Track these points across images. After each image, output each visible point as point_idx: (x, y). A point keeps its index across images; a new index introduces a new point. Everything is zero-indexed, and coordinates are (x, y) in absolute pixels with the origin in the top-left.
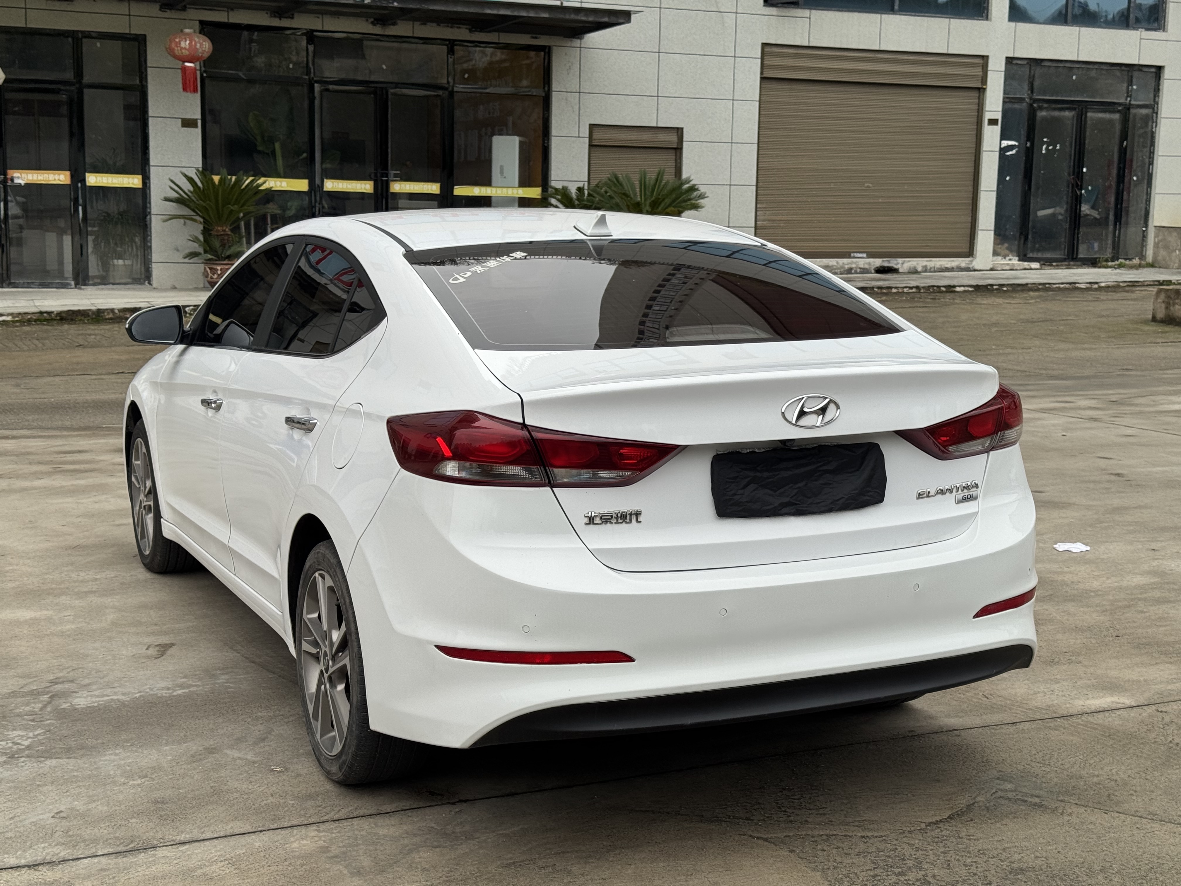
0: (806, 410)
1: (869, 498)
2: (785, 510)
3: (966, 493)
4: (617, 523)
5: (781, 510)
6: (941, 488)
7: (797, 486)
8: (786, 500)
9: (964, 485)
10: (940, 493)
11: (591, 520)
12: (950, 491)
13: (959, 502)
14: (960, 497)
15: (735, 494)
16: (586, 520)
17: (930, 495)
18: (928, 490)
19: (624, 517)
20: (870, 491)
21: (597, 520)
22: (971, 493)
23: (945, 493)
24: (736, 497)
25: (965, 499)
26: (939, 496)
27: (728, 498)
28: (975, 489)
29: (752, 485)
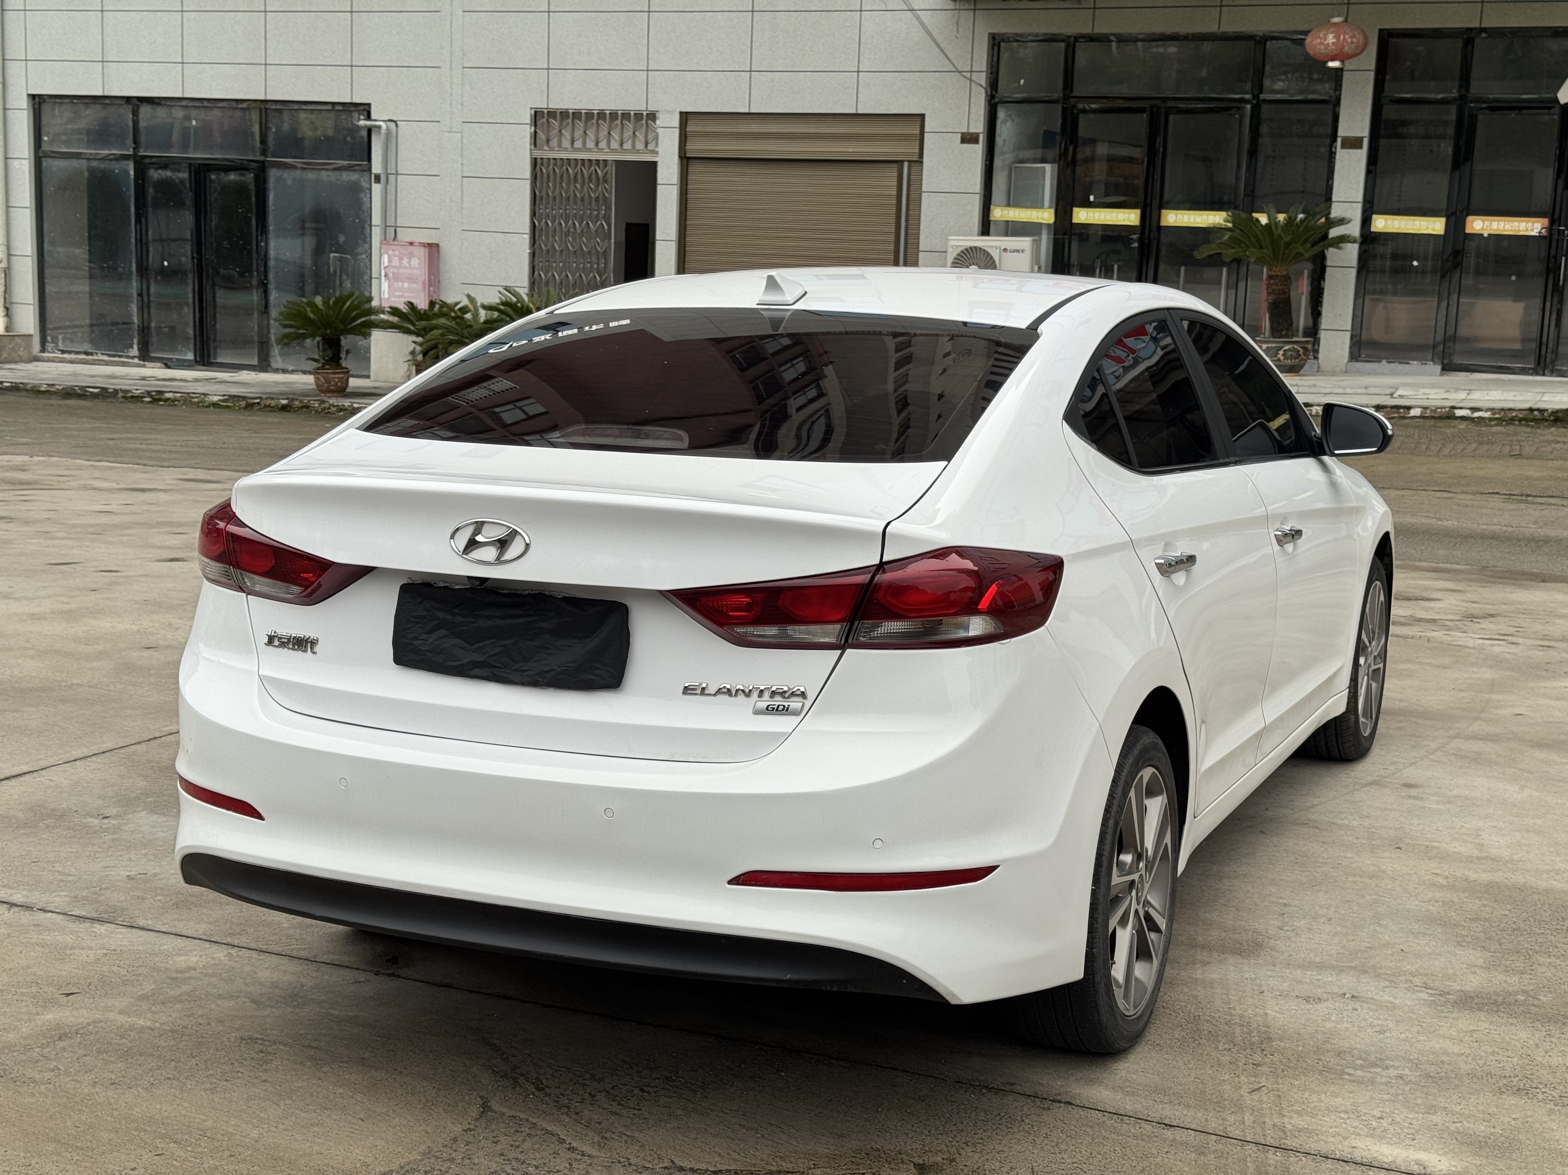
0: (479, 538)
1: (594, 677)
2: (476, 671)
3: (778, 701)
4: (293, 649)
5: (472, 669)
6: (728, 686)
7: (503, 642)
8: (481, 658)
9: (774, 688)
10: (724, 693)
11: (271, 640)
12: (748, 694)
13: (757, 712)
14: (763, 705)
15: (415, 639)
16: (266, 640)
17: (706, 692)
18: (704, 685)
19: (302, 644)
20: (597, 668)
21: (276, 643)
22: (786, 704)
23: (736, 695)
24: (417, 643)
25: (771, 710)
26: (726, 697)
27: (407, 641)
28: (800, 699)
29: (442, 630)
